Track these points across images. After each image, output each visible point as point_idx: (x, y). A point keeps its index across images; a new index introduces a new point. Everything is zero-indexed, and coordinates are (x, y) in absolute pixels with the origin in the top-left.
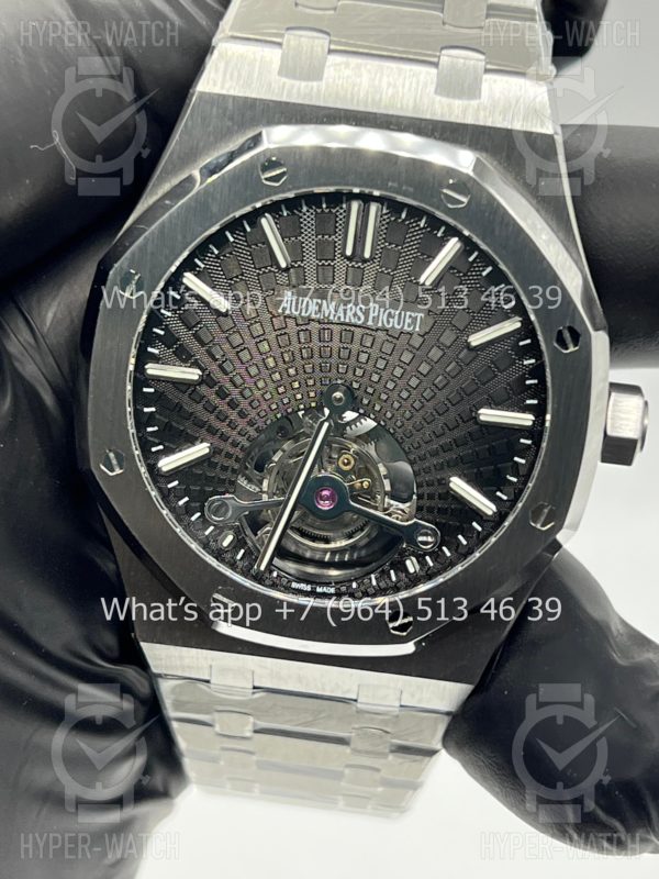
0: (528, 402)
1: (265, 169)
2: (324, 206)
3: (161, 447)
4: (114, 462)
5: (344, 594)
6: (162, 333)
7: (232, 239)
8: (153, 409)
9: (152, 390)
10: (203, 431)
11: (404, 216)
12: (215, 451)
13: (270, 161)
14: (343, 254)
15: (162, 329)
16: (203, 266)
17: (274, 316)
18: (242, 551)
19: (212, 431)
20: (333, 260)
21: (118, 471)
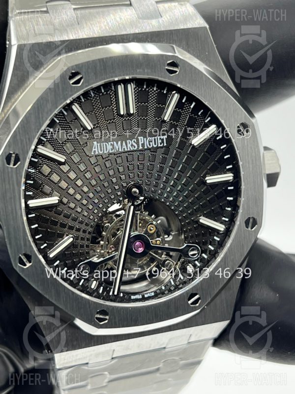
0: (228, 167)
1: (71, 78)
2: (103, 91)
3: (45, 245)
4: (25, 260)
5: (159, 294)
6: (32, 182)
7: (58, 121)
8: (37, 225)
9: (34, 215)
10: (66, 229)
11: (145, 87)
12: (76, 238)
13: (72, 73)
14: (119, 115)
15: (31, 180)
16: (45, 140)
17: (90, 157)
18: (102, 288)
19: (71, 228)
20: (114, 119)
21: (28, 265)
